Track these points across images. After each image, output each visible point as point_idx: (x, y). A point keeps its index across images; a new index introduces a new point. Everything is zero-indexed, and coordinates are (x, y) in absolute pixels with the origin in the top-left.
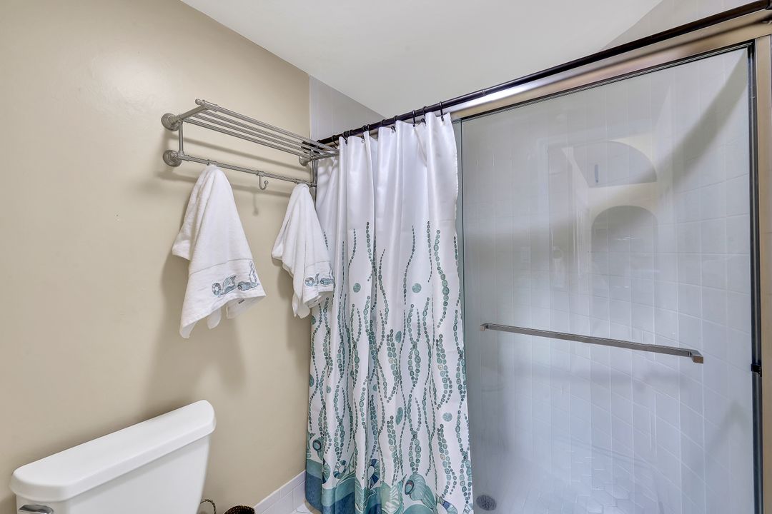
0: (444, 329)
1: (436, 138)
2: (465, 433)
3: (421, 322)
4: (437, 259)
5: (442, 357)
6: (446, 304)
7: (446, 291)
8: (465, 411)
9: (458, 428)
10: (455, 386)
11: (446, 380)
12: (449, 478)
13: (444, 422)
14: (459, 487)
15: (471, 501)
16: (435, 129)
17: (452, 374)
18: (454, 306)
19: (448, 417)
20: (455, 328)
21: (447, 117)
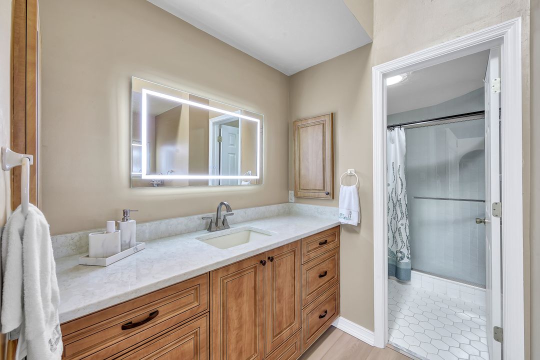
0: (401, 197)
1: (399, 135)
2: (408, 230)
3: (391, 196)
4: (399, 174)
5: (400, 206)
6: (402, 189)
7: (402, 185)
8: (408, 223)
9: (405, 229)
10: (405, 215)
11: (402, 213)
12: (402, 244)
13: (401, 226)
14: (405, 247)
15: (409, 252)
16: (398, 133)
17: (404, 211)
18: (404, 190)
19: (402, 225)
20: (405, 197)
21: (403, 129)
